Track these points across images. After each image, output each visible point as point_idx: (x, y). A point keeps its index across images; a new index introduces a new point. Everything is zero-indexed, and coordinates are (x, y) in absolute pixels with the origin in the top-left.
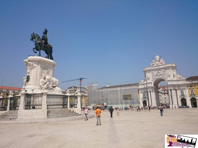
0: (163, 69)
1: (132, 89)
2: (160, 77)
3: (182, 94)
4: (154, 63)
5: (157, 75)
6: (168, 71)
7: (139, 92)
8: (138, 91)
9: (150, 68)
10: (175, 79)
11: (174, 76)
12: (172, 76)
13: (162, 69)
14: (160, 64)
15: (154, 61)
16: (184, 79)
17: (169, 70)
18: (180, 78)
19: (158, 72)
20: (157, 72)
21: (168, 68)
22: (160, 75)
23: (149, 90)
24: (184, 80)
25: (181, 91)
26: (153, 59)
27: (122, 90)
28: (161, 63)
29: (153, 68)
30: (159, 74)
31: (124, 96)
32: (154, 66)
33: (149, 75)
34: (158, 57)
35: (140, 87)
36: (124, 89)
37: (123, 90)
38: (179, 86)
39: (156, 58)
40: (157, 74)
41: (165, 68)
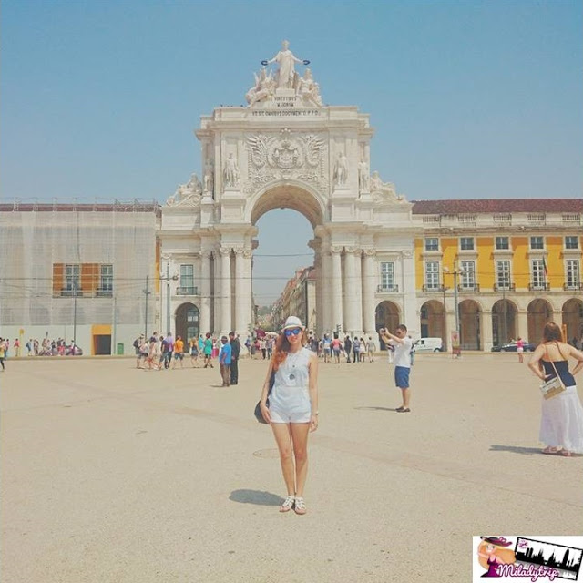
0: (312, 131)
1: (120, 231)
2: (294, 177)
3: (388, 284)
4: (265, 91)
5: (277, 165)
6: (340, 147)
7: (164, 251)
8: (158, 245)
9: (238, 116)
10: (366, 198)
11: (361, 180)
12: (353, 178)
13: (304, 132)
14: (299, 105)
15: (268, 80)
16: (405, 202)
17: (342, 145)
18: (386, 194)
19: (286, 146)
20: (278, 145)
21: (340, 131)
22: (295, 164)
23: (226, 245)
24: (403, 209)
25: (384, 265)
26: (264, 63)
27: (48, 230)
28: (306, 97)
29: (258, 119)
30: (286, 159)
31: (58, 268)
32: (267, 105)
33: (232, 155)
34: (288, 60)
35: (172, 223)
36: (63, 224)
37: (59, 230)
38: (378, 234)
39: (279, 63)
40: (276, 159)
41: (321, 130)
